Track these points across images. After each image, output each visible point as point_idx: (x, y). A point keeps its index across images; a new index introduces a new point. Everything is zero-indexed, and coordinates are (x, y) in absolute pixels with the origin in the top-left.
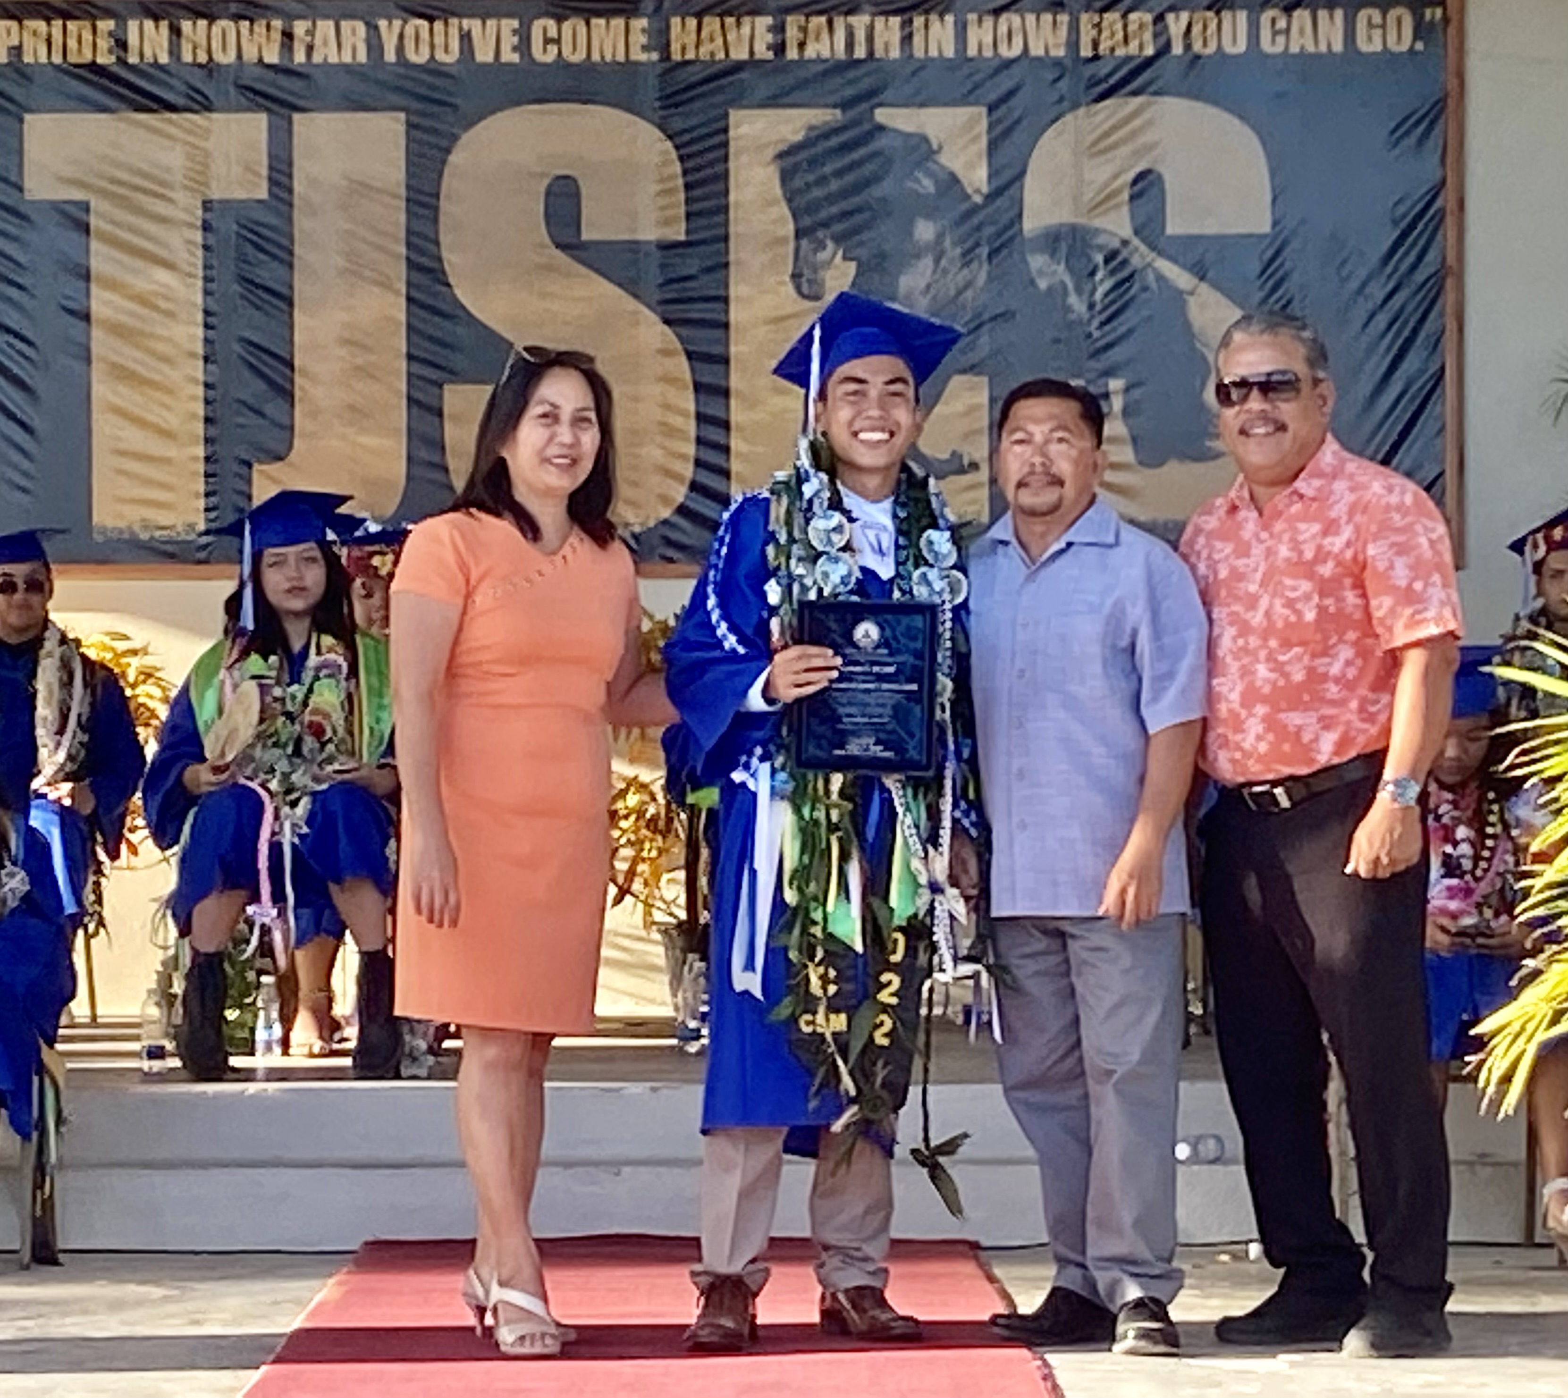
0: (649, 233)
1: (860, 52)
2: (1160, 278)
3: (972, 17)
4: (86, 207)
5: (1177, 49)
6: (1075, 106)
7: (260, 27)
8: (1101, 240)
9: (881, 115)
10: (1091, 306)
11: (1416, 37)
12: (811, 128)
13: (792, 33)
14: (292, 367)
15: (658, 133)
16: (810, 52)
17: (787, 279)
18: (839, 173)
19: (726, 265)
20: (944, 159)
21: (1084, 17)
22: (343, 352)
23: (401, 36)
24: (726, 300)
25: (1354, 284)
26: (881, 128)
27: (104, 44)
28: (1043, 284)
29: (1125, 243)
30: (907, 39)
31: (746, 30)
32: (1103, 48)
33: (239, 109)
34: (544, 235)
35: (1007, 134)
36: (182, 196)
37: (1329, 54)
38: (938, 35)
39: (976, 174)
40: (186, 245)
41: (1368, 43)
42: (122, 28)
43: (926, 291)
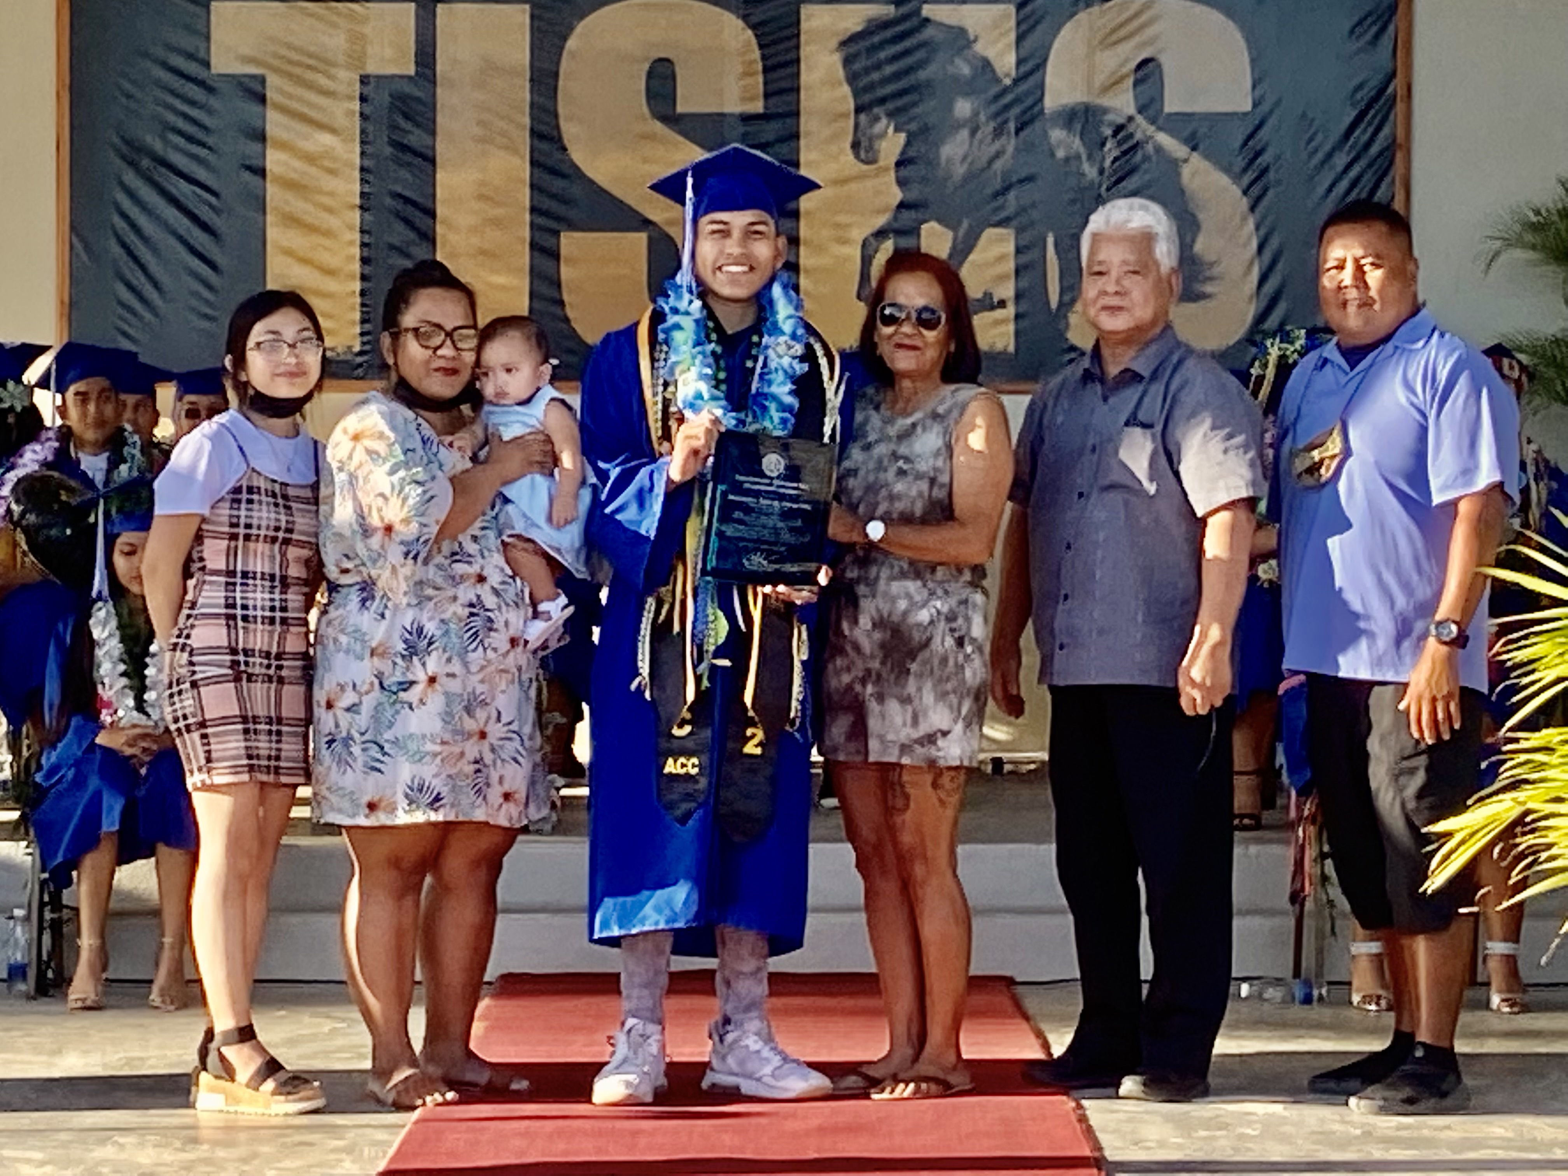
0: (733, 106)
2: (1159, 149)
4: (262, 80)
6: (1090, 5)
8: (1110, 117)
9: (927, 10)
10: (1101, 172)
12: (870, 21)
14: (432, 214)
15: (740, 23)
17: (848, 145)
19: (796, 136)
20: (979, 48)
22: (476, 205)
25: (1320, 155)
26: (927, 20)
28: (1060, 154)
29: (1131, 119)
34: (645, 109)
35: (1033, 28)
36: (343, 73)
39: (1003, 57)
40: (346, 113)
43: (965, 158)
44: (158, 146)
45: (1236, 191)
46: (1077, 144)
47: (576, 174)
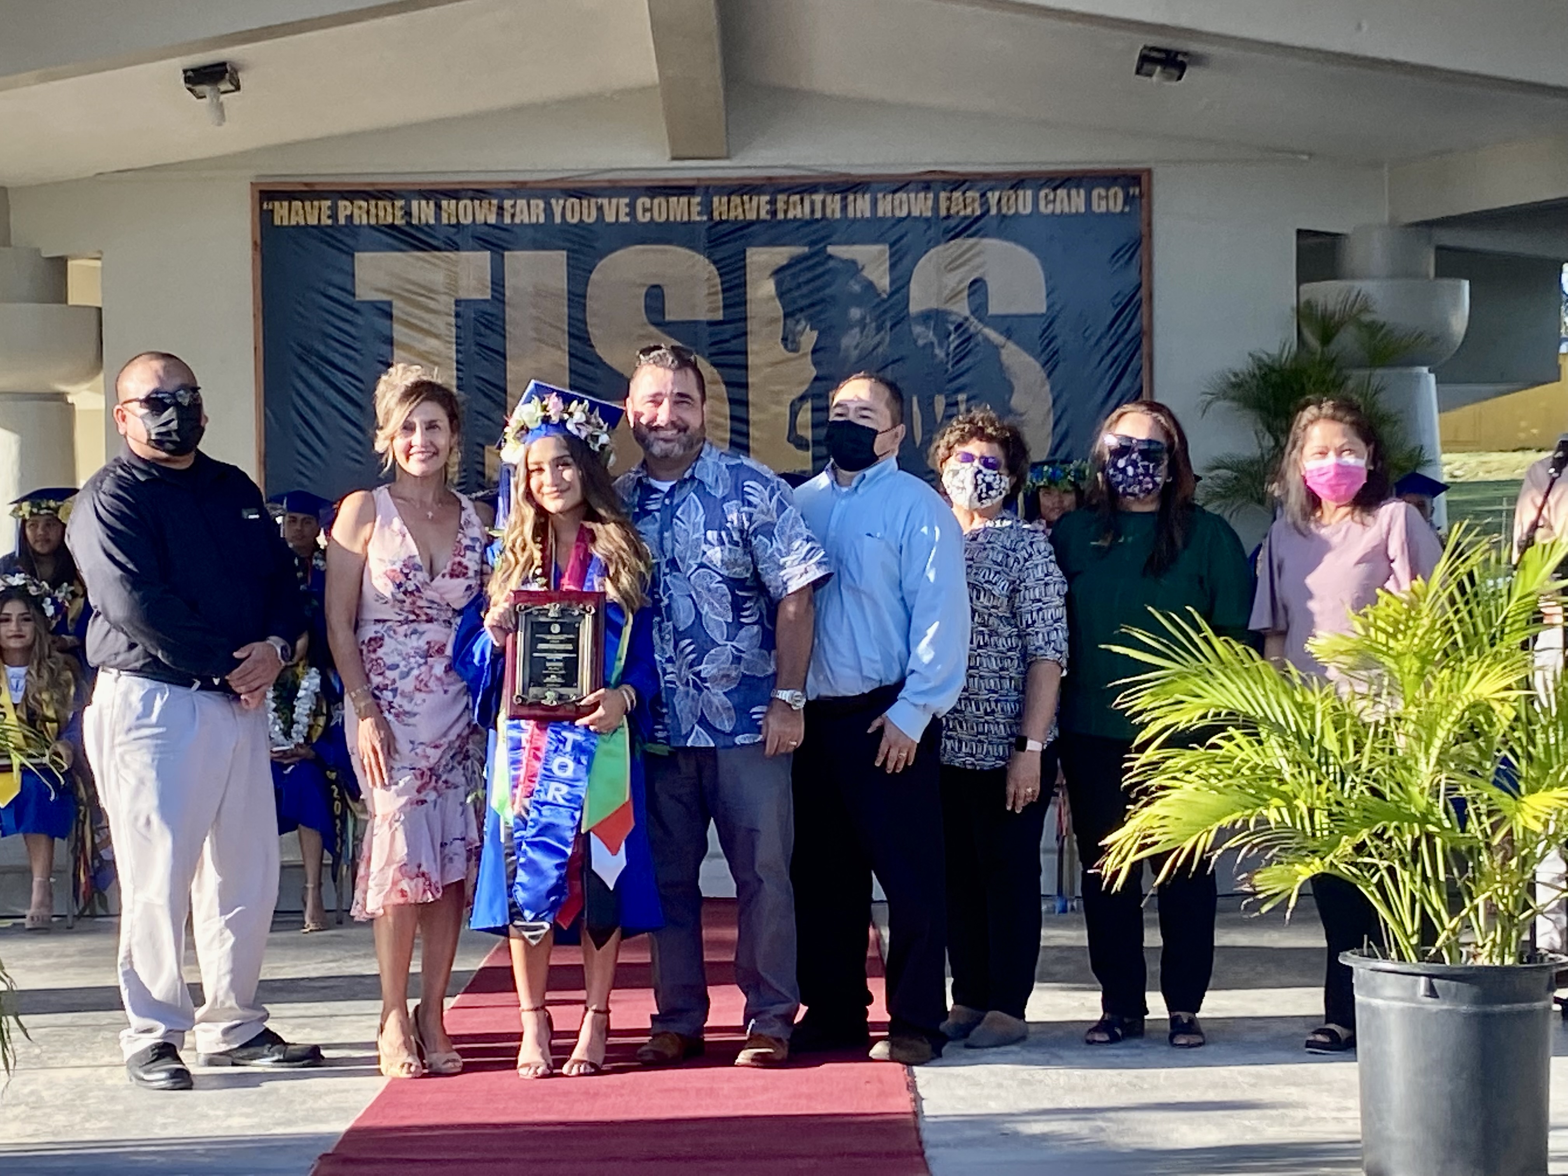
0: (703, 316)
1: (818, 215)
2: (986, 339)
3: (880, 196)
4: (390, 304)
5: (994, 211)
6: (937, 243)
7: (485, 203)
8: (953, 318)
9: (831, 249)
10: (948, 355)
11: (1125, 203)
13: (780, 205)
15: (706, 261)
16: (790, 215)
18: (808, 282)
19: (745, 334)
21: (943, 195)
23: (564, 208)
24: (745, 353)
25: (1093, 340)
26: (830, 257)
27: (399, 213)
29: (966, 319)
30: (844, 208)
31: (754, 203)
32: (952, 212)
33: (473, 249)
34: (645, 318)
35: (900, 259)
36: (443, 298)
37: (1077, 214)
38: (861, 206)
39: (883, 282)
40: (446, 325)
41: (1099, 207)
42: (409, 205)
43: (856, 347)
44: (321, 348)
45: (1038, 366)
47: (599, 363)
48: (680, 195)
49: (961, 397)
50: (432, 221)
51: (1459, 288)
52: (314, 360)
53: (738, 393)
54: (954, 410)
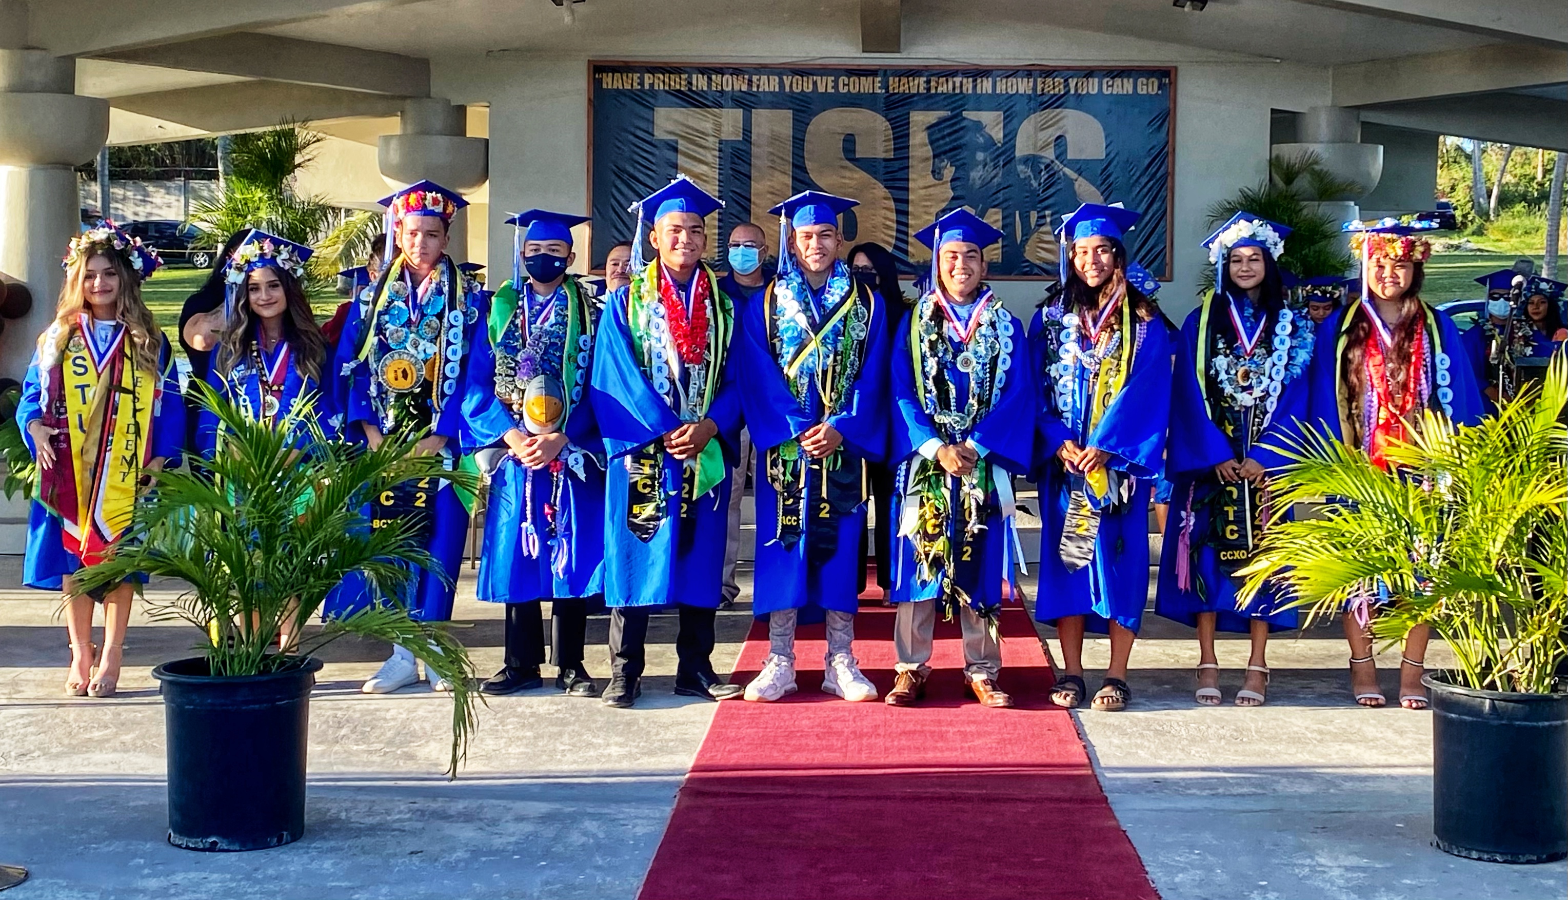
0: (880, 155)
1: (958, 91)
2: (1064, 174)
3: (998, 79)
4: (677, 142)
5: (1072, 92)
6: (1035, 112)
7: (740, 78)
8: (1044, 160)
9: (965, 114)
10: (1040, 185)
11: (1159, 89)
12: (939, 118)
13: (933, 84)
14: (750, 200)
15: (884, 119)
16: (940, 90)
17: (930, 172)
18: (949, 135)
19: (908, 167)
20: (987, 130)
21: (1040, 80)
22: (769, 196)
23: (792, 82)
24: (908, 180)
25: (1135, 177)
26: (964, 119)
27: (684, 83)
28: (1022, 176)
29: (1053, 162)
30: (975, 87)
31: (916, 82)
32: (1045, 91)
33: (732, 108)
34: (842, 155)
35: (1011, 121)
36: (711, 139)
37: (1127, 95)
38: (986, 86)
39: (998, 134)
40: (712, 157)
41: (1142, 90)
42: (690, 77)
43: (980, 178)
44: (631, 170)
45: (1098, 193)
46: (1029, 172)
48: (866, 76)
49: (1047, 212)
50: (705, 88)
51: (1377, 151)
52: (625, 177)
53: (902, 207)
54: (1042, 221)
